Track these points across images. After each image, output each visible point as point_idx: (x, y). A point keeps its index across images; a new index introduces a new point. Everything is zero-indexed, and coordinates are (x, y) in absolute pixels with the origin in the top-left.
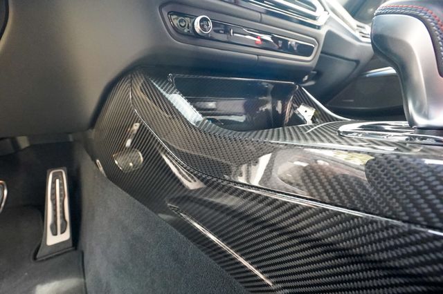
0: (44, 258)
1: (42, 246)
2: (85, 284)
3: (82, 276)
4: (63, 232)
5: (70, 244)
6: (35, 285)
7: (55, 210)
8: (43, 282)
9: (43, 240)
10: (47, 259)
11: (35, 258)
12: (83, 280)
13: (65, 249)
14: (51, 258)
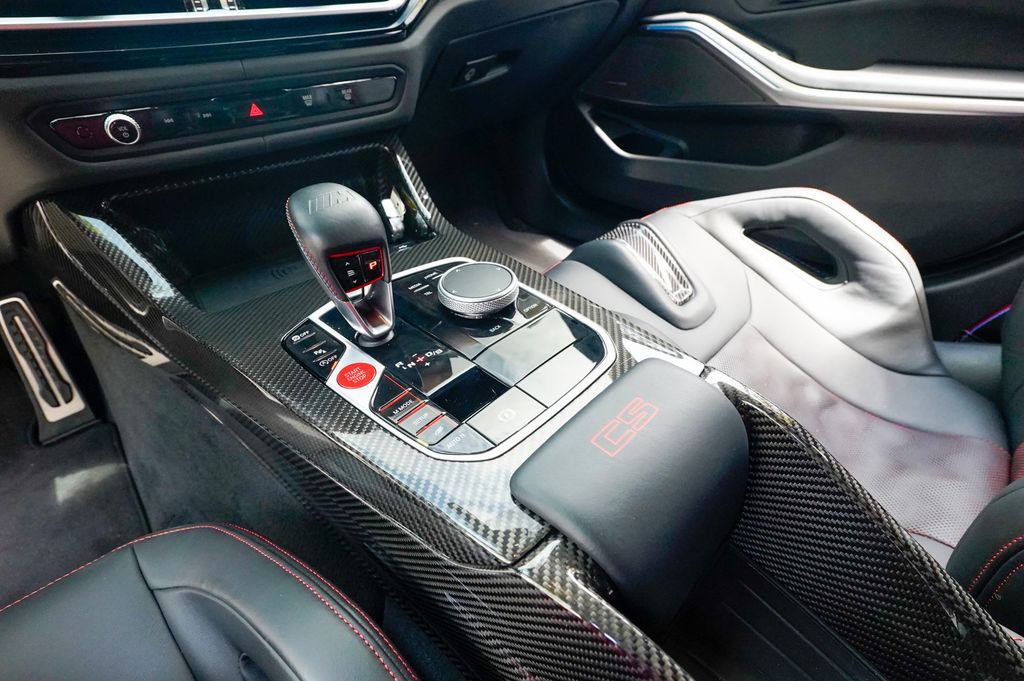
0: (53, 440)
1: (40, 423)
2: (128, 469)
3: (122, 459)
4: (68, 400)
5: (91, 415)
6: (52, 479)
7: (36, 369)
8: (64, 473)
9: (39, 416)
10: (59, 442)
11: (38, 443)
12: (123, 465)
13: (84, 423)
14: (65, 439)
